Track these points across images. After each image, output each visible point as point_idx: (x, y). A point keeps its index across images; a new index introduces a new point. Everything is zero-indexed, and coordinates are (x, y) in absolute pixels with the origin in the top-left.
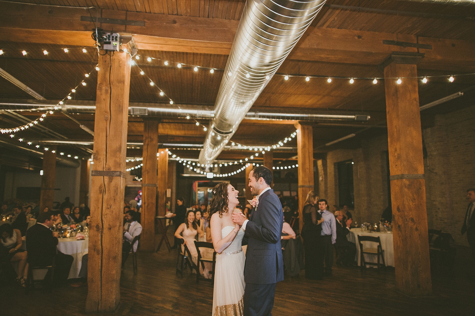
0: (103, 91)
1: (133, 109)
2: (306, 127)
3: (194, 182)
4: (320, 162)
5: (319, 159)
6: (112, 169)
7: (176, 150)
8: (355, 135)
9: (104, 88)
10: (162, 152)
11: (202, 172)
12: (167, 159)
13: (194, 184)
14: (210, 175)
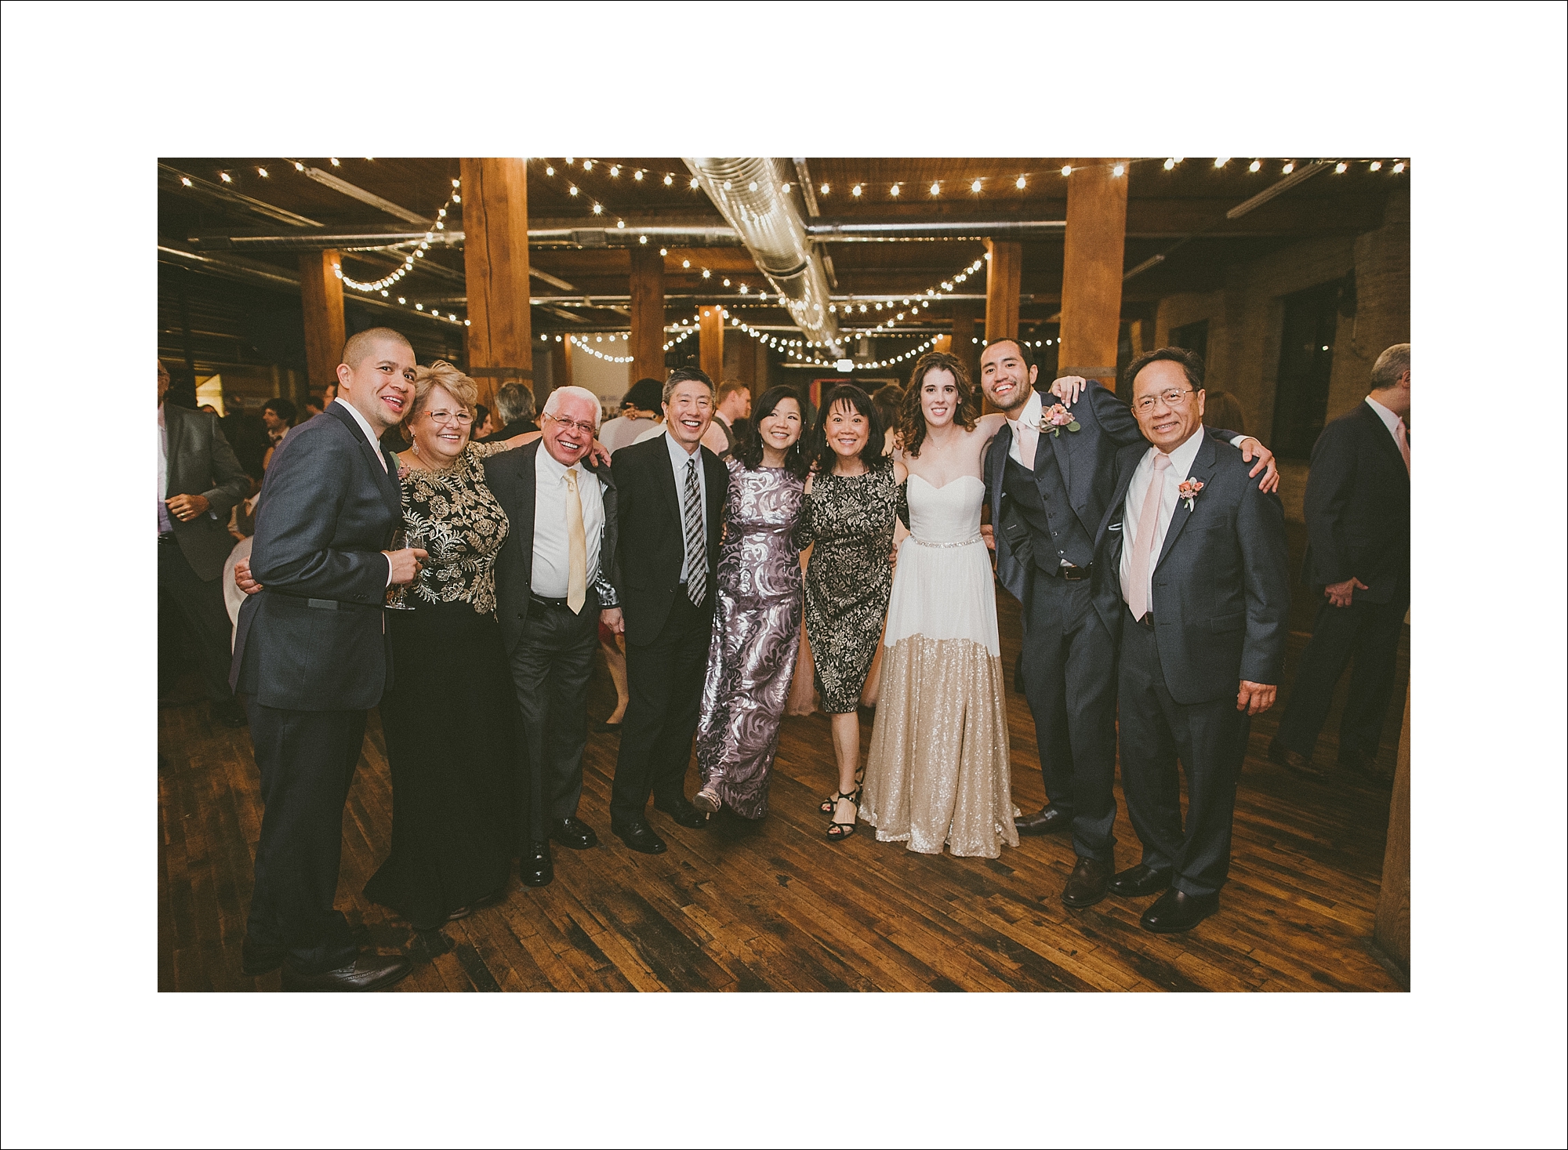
0: (475, 220)
1: (577, 232)
2: (1005, 245)
3: (812, 382)
4: (1136, 328)
5: (1135, 319)
6: (502, 365)
7: (739, 308)
8: (1162, 258)
9: (474, 213)
10: (707, 314)
11: (809, 359)
12: (721, 328)
13: (812, 387)
14: (845, 366)
